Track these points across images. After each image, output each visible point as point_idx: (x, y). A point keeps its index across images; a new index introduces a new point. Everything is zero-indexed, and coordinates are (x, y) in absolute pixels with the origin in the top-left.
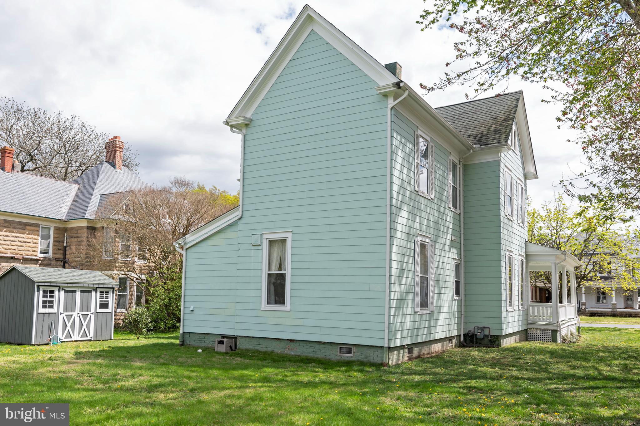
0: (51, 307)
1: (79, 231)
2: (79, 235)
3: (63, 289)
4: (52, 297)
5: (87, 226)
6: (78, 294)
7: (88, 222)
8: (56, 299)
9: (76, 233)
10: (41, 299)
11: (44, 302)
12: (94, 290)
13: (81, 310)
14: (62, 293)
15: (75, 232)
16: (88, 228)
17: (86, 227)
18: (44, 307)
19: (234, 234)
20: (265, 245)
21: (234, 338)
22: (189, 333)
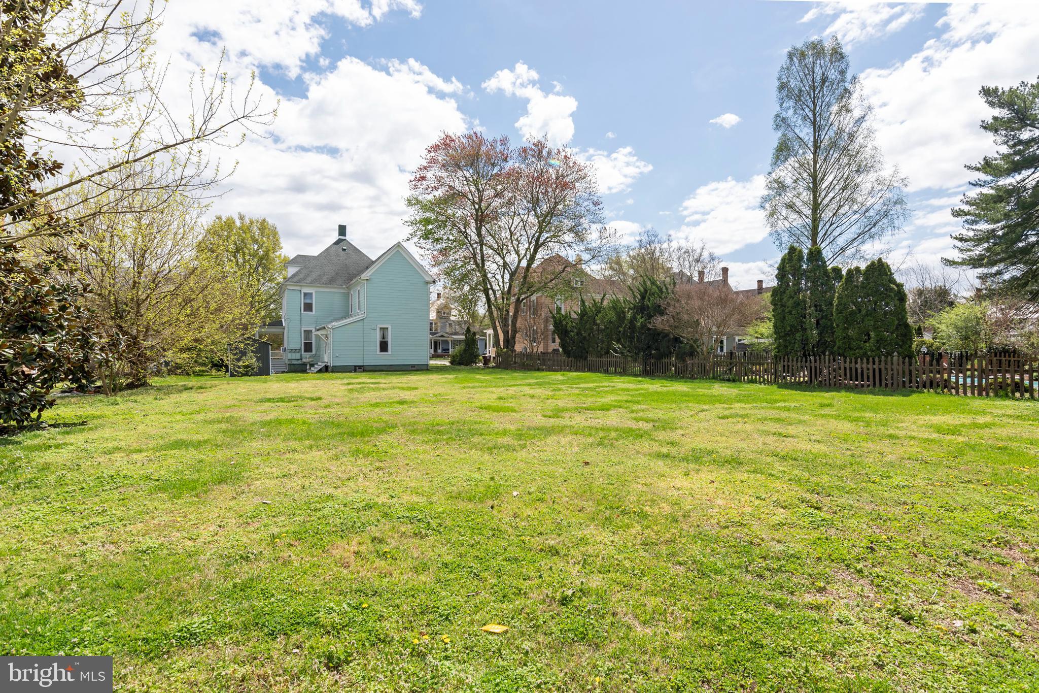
19: (361, 324)
20: (378, 330)
21: (363, 366)
22: (335, 366)
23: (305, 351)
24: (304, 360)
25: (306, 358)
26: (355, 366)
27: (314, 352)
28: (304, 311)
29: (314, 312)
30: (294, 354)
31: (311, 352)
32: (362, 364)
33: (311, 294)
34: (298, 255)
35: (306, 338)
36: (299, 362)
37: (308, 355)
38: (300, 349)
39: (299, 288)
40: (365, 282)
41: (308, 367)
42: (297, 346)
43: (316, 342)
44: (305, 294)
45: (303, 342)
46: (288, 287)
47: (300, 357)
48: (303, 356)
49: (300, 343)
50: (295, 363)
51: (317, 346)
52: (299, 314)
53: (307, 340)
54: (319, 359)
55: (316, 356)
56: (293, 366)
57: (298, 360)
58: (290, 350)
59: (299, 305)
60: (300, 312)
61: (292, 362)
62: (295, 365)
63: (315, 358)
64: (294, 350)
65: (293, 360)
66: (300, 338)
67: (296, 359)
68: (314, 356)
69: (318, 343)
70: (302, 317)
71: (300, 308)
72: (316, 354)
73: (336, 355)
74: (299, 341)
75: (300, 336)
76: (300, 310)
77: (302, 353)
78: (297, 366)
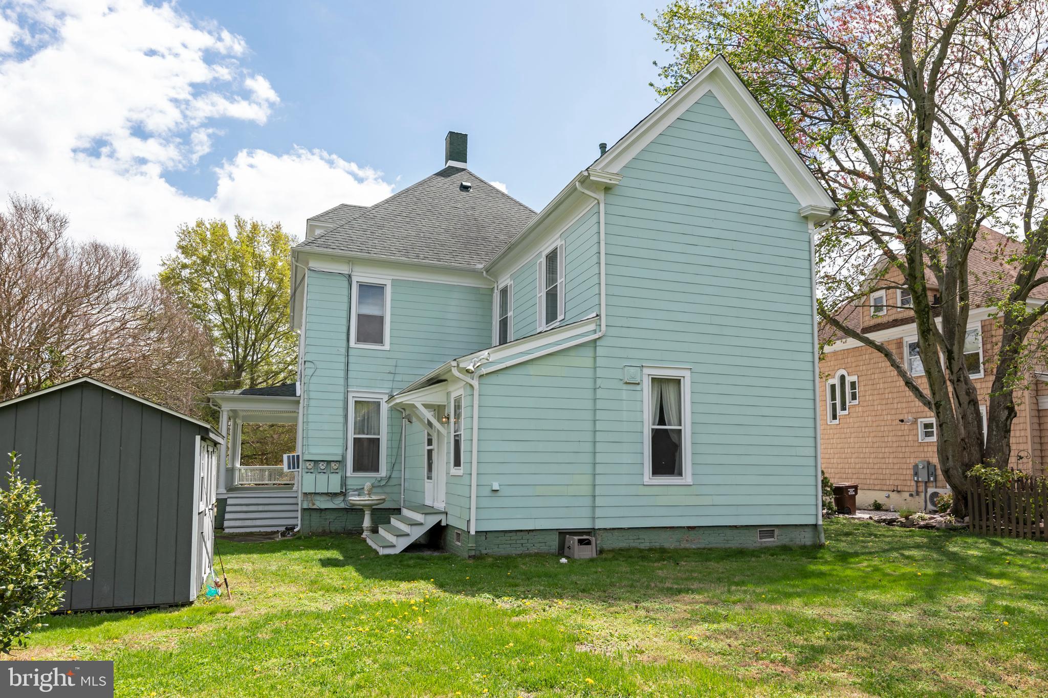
19: (584, 360)
20: (647, 385)
21: (591, 532)
22: (486, 532)
23: (358, 467)
24: (354, 499)
25: (360, 491)
26: (563, 534)
27: (383, 472)
28: (359, 340)
29: (387, 346)
30: (322, 478)
31: (377, 470)
32: (585, 524)
33: (380, 288)
34: (344, 206)
35: (361, 426)
36: (338, 503)
37: (366, 479)
38: (342, 462)
39: (344, 269)
40: (601, 196)
41: (367, 523)
42: (332, 451)
43: (390, 440)
44: (363, 287)
45: (351, 436)
46: (313, 264)
47: (342, 488)
48: (349, 482)
49: (342, 440)
50: (323, 506)
51: (395, 451)
52: (343, 351)
53: (364, 433)
54: (402, 497)
55: (390, 483)
56: (318, 515)
57: (335, 495)
58: (312, 464)
59: (345, 322)
60: (344, 343)
61: (314, 504)
62: (323, 512)
63: (387, 490)
64: (322, 463)
65: (318, 498)
66: (342, 425)
67: (327, 494)
68: (383, 483)
69: (400, 440)
70: (351, 359)
71: (345, 329)
72: (390, 477)
73: (491, 486)
74: (340, 434)
75: (341, 419)
76: (344, 337)
77: (348, 474)
78: (331, 517)
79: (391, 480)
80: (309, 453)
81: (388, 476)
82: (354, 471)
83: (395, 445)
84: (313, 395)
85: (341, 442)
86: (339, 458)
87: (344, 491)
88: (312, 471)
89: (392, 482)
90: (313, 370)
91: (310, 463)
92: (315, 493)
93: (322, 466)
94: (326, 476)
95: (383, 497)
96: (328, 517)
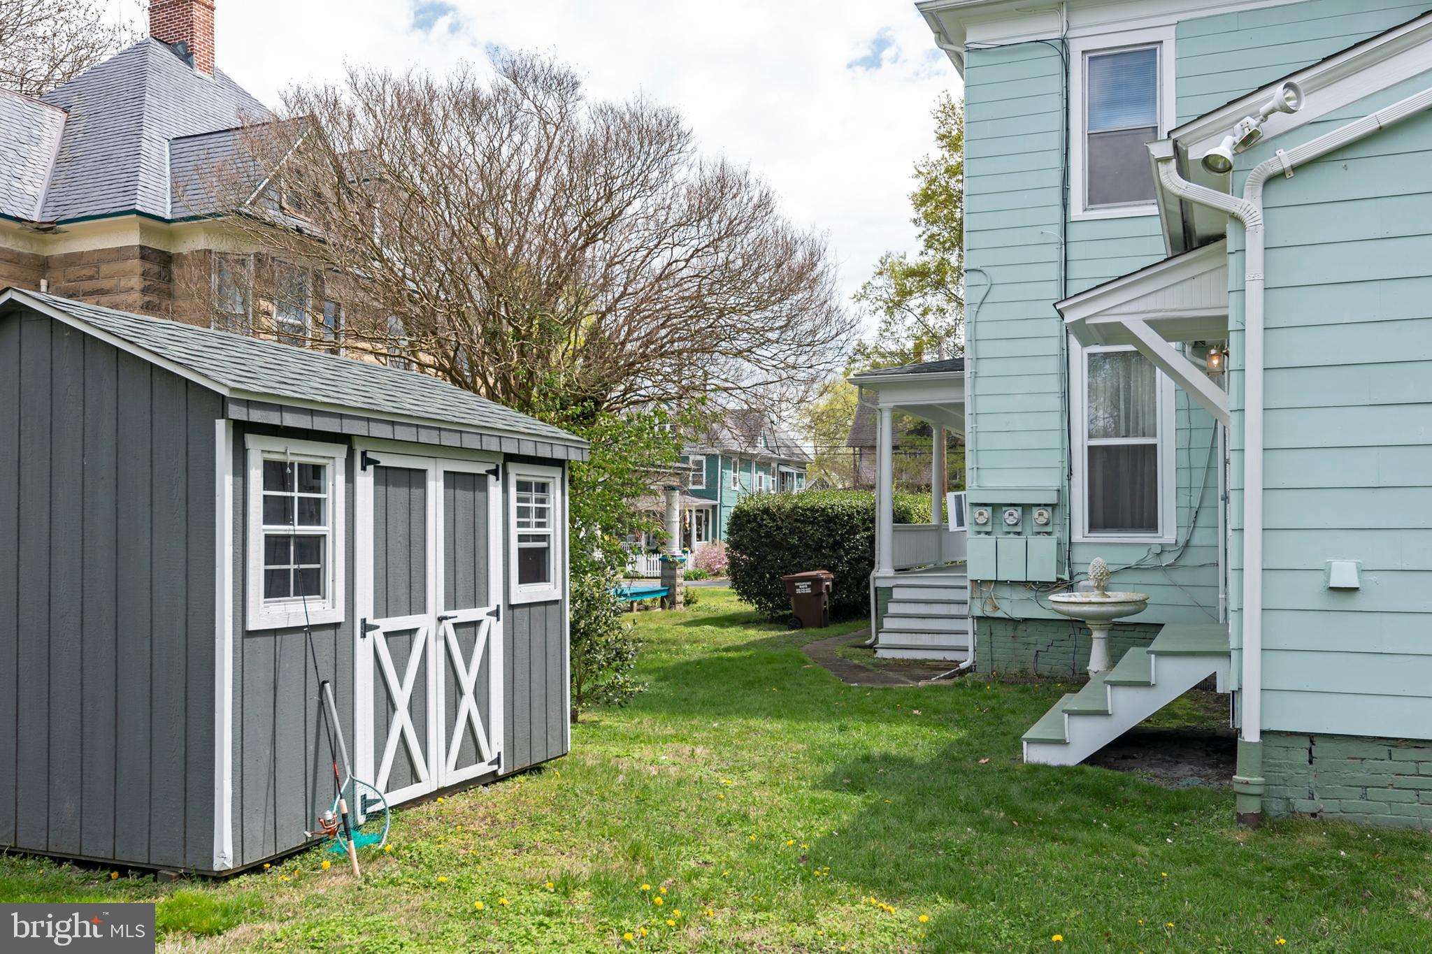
0: (311, 584)
1: (105, 269)
2: (105, 284)
3: (366, 462)
4: (312, 512)
5: (142, 248)
6: (436, 489)
7: (144, 230)
8: (332, 527)
9: (91, 278)
10: (258, 530)
11: (276, 547)
12: (495, 472)
13: (452, 601)
14: (365, 481)
15: (87, 272)
16: (145, 253)
17: (137, 252)
18: (276, 587)
22: (1312, 737)
23: (1102, 520)
27: (1169, 530)
28: (1091, 199)
30: (1012, 546)
35: (1109, 417)
36: (1055, 607)
37: (1124, 549)
38: (1060, 508)
39: (1051, 29)
42: (1035, 481)
43: (1185, 449)
44: (1102, 62)
45: (1082, 442)
46: (975, 36)
47: (1060, 568)
48: (1079, 555)
49: (1058, 453)
50: (1019, 613)
51: (1199, 477)
52: (1055, 233)
53: (1117, 435)
54: (1221, 596)
55: (1186, 561)
56: (1010, 633)
57: (1046, 587)
58: (987, 512)
59: (1056, 160)
60: (1057, 212)
61: (996, 608)
62: (1021, 627)
63: (1180, 577)
64: (1011, 510)
65: (1005, 592)
66: (1057, 416)
67: (1025, 584)
68: (1168, 559)
69: (1213, 448)
70: (1074, 252)
71: (1056, 178)
72: (1187, 544)
73: (1327, 571)
74: (1055, 440)
75: (1056, 403)
76: (1056, 197)
77: (1077, 537)
78: (1040, 639)
79: (1191, 551)
80: (980, 488)
81: (1182, 542)
82: (1093, 527)
83: (1200, 459)
84: (985, 349)
85: (1056, 458)
86: (1052, 498)
87: (1066, 577)
88: (988, 529)
89: (1194, 557)
90: (984, 290)
91: (982, 510)
92: (996, 582)
93: (1011, 516)
94: (1020, 541)
95: (1138, 596)
96: (1032, 639)
